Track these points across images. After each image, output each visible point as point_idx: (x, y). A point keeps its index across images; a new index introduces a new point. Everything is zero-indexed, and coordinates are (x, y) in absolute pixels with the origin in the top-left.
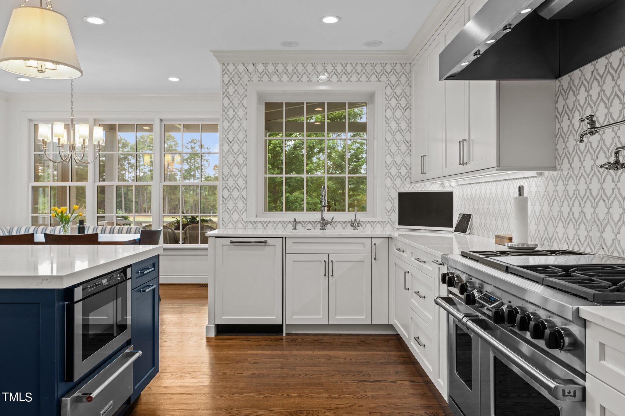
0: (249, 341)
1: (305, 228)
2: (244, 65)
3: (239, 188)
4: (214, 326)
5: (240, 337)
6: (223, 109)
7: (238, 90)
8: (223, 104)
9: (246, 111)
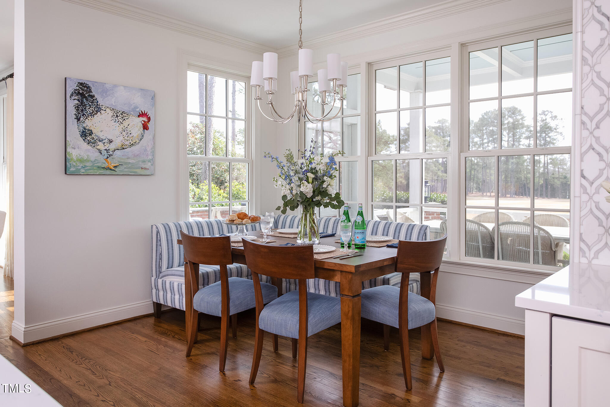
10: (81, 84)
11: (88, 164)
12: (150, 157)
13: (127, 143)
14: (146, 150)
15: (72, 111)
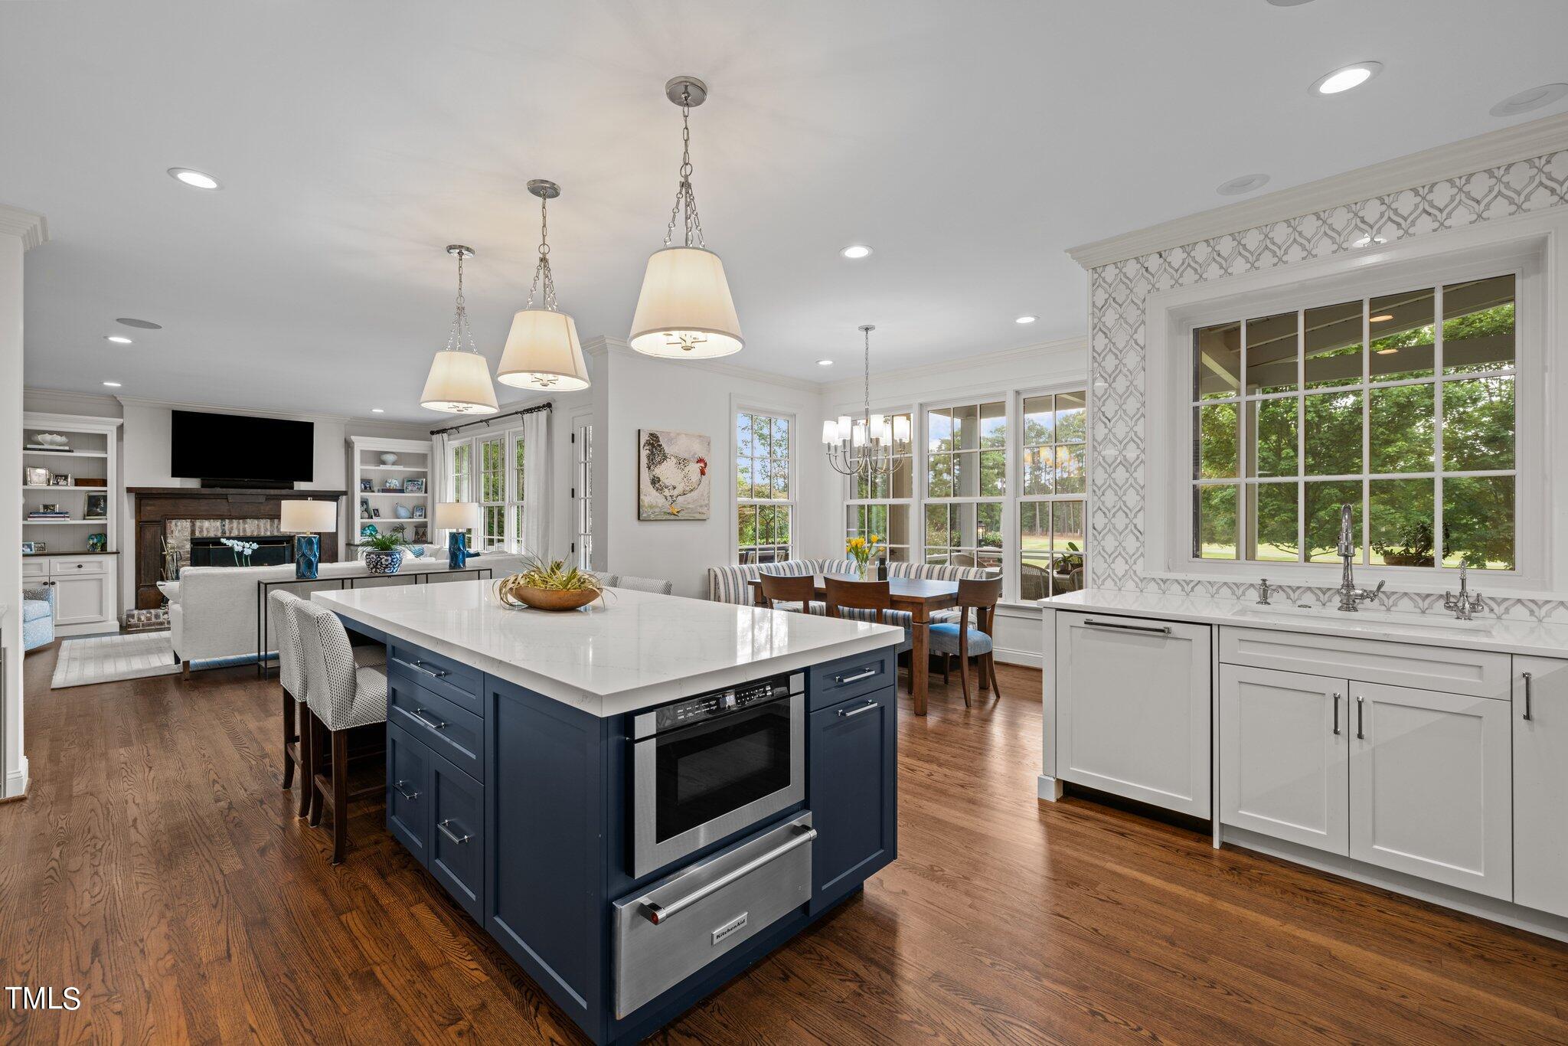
0: (1122, 834)
1: (1294, 602)
2: (1139, 262)
3: (1128, 511)
4: (1054, 780)
5: (1107, 818)
6: (1094, 357)
7: (1124, 316)
8: (1094, 347)
9: (1142, 353)
10: (651, 434)
11: (657, 510)
12: (707, 502)
13: (688, 489)
14: (702, 495)
15: (644, 461)
